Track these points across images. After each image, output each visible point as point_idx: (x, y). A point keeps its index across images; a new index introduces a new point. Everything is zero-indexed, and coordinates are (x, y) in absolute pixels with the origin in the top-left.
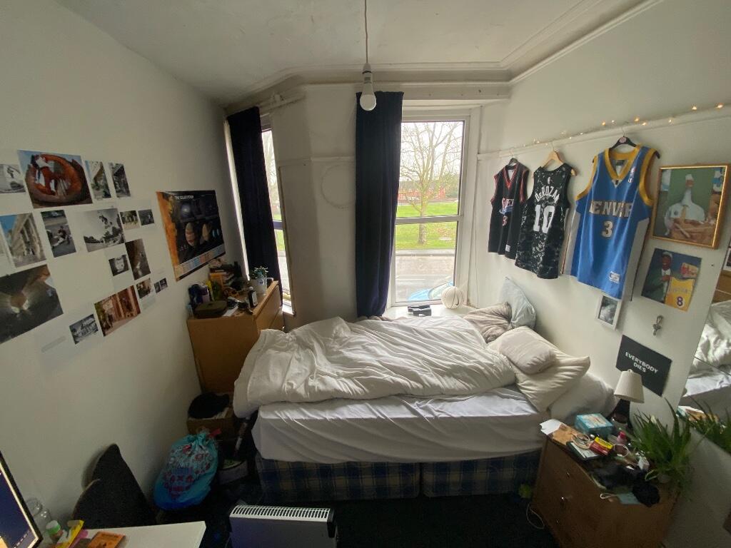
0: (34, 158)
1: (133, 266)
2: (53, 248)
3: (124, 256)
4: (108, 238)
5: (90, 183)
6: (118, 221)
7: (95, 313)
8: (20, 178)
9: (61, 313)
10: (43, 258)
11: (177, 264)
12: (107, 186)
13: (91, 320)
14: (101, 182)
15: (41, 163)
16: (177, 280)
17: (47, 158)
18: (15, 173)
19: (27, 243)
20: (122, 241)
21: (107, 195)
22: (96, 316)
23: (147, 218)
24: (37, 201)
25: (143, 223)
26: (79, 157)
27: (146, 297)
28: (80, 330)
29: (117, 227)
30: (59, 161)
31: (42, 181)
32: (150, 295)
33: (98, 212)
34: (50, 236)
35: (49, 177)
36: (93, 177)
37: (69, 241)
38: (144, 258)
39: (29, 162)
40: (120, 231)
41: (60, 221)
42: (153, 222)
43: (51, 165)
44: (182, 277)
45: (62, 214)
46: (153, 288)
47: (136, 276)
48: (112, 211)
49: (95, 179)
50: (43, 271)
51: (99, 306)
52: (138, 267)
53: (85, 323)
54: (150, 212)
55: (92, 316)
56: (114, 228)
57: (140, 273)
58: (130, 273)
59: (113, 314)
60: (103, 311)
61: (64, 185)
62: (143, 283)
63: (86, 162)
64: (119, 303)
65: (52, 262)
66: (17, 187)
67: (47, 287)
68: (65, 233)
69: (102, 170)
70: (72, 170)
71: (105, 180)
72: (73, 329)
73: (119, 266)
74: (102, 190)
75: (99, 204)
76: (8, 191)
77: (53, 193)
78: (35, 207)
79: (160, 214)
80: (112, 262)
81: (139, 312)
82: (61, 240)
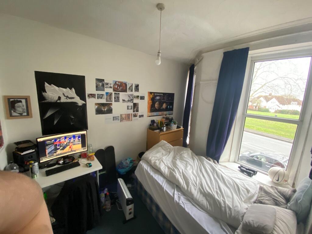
0: (116, 82)
1: (134, 109)
2: (115, 100)
3: (132, 106)
4: (129, 101)
5: (128, 88)
6: (133, 98)
7: (120, 116)
8: (112, 86)
9: (112, 113)
10: (112, 102)
11: (149, 112)
12: (132, 89)
13: (118, 117)
14: (131, 88)
15: (117, 83)
16: (147, 117)
17: (119, 82)
18: (111, 85)
19: (110, 98)
20: (133, 102)
21: (132, 91)
22: (120, 117)
23: (142, 98)
24: (114, 90)
25: (141, 99)
26: (127, 82)
27: (135, 118)
28: (115, 118)
29: (132, 99)
30: (121, 83)
31: (116, 87)
32: (136, 117)
33: (128, 94)
34: (115, 98)
35: (118, 85)
36: (129, 87)
37: (119, 100)
38: (138, 108)
39: (114, 83)
40: (133, 100)
41: (117, 95)
42: (144, 99)
43: (119, 84)
44: (149, 116)
45: (119, 94)
46: (138, 116)
47: (134, 111)
48: (132, 95)
49: (130, 87)
50: (111, 104)
51: (121, 115)
52: (135, 109)
53: (117, 118)
54: (144, 97)
55: (119, 117)
56: (131, 99)
57: (135, 111)
58: (132, 110)
59: (124, 118)
60: (122, 117)
61: (121, 88)
62: (135, 114)
63: (128, 84)
64: (127, 116)
65: (113, 103)
66: (111, 87)
67: (111, 107)
68: (118, 98)
69: (132, 85)
70: (124, 85)
71: (132, 87)
72: (114, 118)
73: (130, 108)
74: (130, 90)
75: (129, 93)
76: (109, 88)
77: (118, 89)
78: (113, 91)
79: (147, 98)
80: (128, 106)
81: (132, 120)
82: (117, 99)
